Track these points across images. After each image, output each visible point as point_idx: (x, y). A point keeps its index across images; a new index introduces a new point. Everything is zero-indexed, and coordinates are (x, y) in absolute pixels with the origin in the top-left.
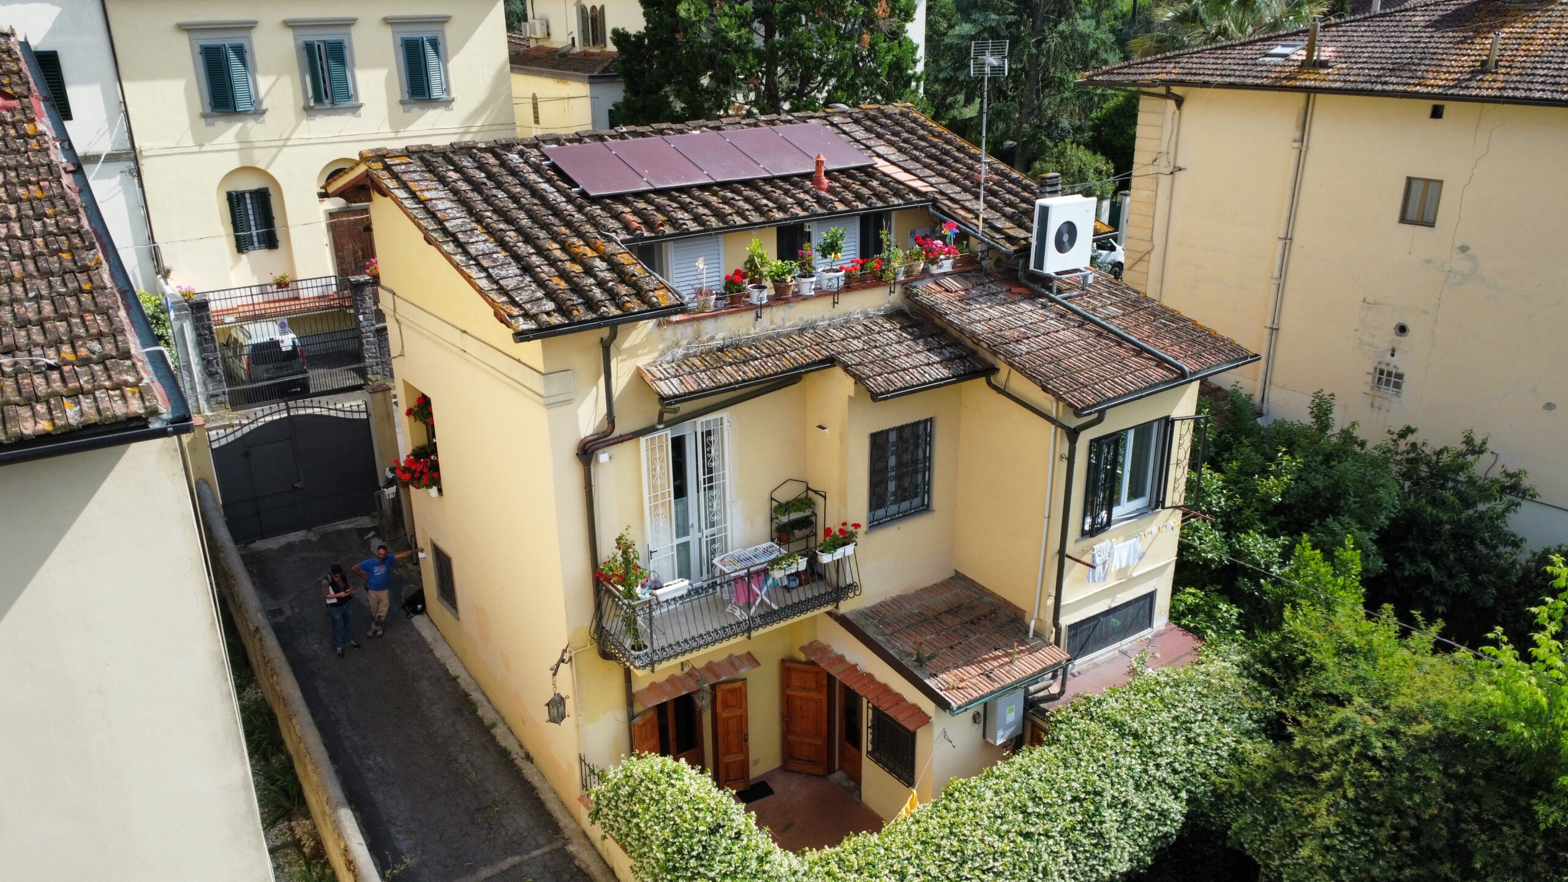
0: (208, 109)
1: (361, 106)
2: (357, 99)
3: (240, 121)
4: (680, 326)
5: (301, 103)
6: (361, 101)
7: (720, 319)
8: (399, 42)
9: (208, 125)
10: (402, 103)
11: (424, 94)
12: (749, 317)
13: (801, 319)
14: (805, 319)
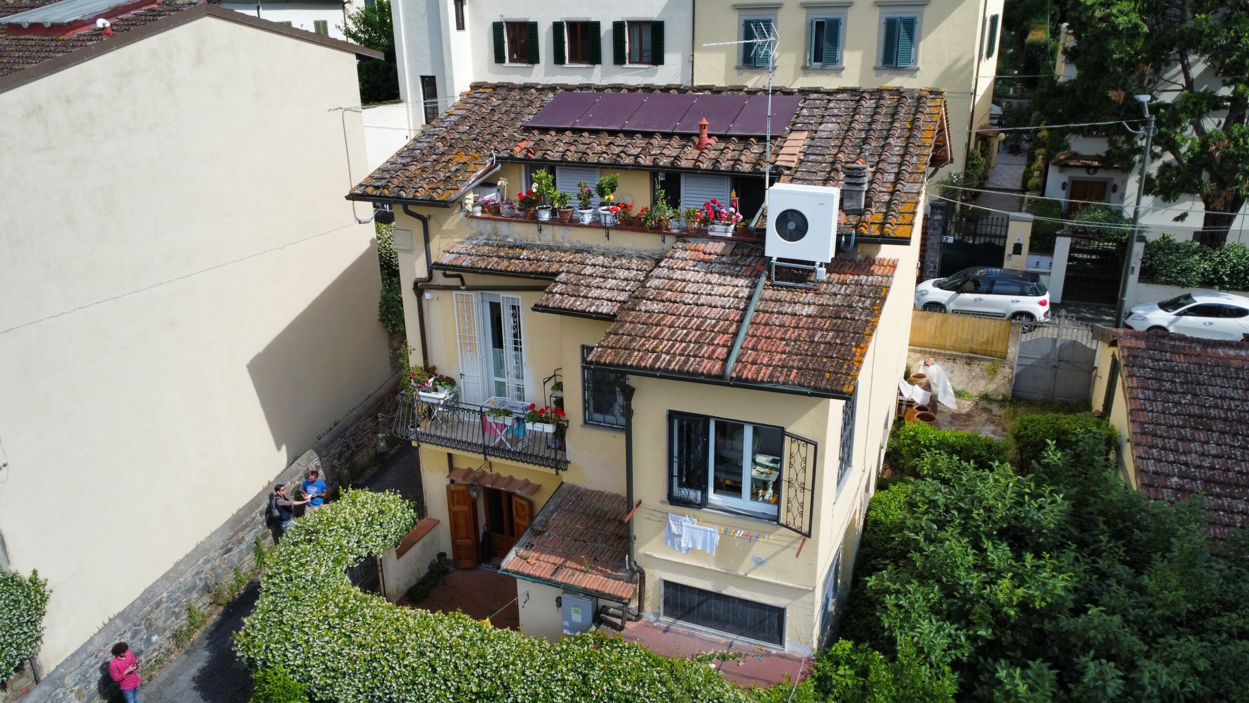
0: (741, 64)
1: (843, 69)
2: (841, 63)
3: (759, 73)
4: (482, 221)
5: (801, 64)
6: (844, 65)
7: (513, 224)
8: (884, 20)
9: (739, 74)
10: (876, 68)
11: (891, 63)
12: (533, 228)
13: (579, 242)
14: (582, 242)
